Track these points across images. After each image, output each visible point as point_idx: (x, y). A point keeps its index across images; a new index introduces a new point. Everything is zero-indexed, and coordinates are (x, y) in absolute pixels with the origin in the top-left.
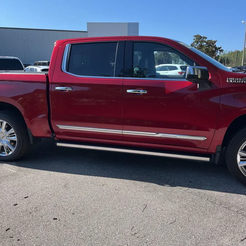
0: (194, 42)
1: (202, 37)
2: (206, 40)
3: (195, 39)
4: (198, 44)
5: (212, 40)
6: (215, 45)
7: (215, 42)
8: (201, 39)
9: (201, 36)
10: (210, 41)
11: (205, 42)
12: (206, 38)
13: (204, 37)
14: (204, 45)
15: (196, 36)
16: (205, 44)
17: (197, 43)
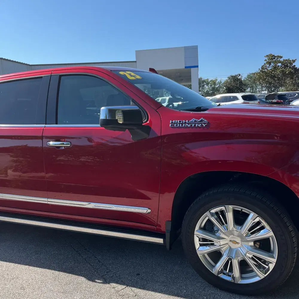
0: (265, 63)
1: (276, 57)
2: (282, 60)
3: (267, 59)
4: (271, 66)
5: (289, 59)
6: (295, 66)
7: (294, 61)
8: (274, 59)
9: (274, 55)
10: (286, 60)
11: (280, 62)
12: (281, 57)
13: (278, 56)
14: (279, 66)
15: (268, 56)
16: (280, 64)
17: (269, 64)
